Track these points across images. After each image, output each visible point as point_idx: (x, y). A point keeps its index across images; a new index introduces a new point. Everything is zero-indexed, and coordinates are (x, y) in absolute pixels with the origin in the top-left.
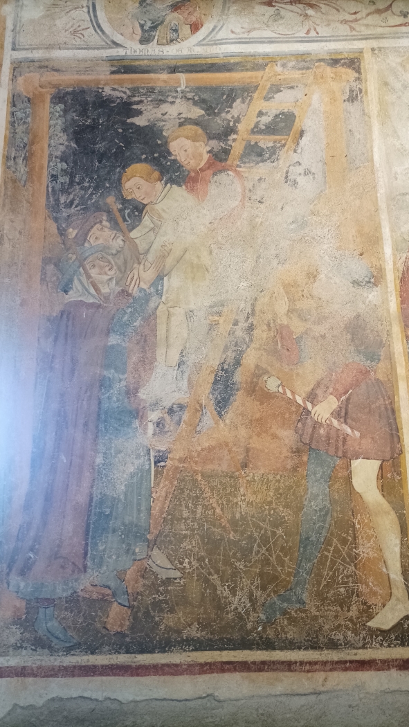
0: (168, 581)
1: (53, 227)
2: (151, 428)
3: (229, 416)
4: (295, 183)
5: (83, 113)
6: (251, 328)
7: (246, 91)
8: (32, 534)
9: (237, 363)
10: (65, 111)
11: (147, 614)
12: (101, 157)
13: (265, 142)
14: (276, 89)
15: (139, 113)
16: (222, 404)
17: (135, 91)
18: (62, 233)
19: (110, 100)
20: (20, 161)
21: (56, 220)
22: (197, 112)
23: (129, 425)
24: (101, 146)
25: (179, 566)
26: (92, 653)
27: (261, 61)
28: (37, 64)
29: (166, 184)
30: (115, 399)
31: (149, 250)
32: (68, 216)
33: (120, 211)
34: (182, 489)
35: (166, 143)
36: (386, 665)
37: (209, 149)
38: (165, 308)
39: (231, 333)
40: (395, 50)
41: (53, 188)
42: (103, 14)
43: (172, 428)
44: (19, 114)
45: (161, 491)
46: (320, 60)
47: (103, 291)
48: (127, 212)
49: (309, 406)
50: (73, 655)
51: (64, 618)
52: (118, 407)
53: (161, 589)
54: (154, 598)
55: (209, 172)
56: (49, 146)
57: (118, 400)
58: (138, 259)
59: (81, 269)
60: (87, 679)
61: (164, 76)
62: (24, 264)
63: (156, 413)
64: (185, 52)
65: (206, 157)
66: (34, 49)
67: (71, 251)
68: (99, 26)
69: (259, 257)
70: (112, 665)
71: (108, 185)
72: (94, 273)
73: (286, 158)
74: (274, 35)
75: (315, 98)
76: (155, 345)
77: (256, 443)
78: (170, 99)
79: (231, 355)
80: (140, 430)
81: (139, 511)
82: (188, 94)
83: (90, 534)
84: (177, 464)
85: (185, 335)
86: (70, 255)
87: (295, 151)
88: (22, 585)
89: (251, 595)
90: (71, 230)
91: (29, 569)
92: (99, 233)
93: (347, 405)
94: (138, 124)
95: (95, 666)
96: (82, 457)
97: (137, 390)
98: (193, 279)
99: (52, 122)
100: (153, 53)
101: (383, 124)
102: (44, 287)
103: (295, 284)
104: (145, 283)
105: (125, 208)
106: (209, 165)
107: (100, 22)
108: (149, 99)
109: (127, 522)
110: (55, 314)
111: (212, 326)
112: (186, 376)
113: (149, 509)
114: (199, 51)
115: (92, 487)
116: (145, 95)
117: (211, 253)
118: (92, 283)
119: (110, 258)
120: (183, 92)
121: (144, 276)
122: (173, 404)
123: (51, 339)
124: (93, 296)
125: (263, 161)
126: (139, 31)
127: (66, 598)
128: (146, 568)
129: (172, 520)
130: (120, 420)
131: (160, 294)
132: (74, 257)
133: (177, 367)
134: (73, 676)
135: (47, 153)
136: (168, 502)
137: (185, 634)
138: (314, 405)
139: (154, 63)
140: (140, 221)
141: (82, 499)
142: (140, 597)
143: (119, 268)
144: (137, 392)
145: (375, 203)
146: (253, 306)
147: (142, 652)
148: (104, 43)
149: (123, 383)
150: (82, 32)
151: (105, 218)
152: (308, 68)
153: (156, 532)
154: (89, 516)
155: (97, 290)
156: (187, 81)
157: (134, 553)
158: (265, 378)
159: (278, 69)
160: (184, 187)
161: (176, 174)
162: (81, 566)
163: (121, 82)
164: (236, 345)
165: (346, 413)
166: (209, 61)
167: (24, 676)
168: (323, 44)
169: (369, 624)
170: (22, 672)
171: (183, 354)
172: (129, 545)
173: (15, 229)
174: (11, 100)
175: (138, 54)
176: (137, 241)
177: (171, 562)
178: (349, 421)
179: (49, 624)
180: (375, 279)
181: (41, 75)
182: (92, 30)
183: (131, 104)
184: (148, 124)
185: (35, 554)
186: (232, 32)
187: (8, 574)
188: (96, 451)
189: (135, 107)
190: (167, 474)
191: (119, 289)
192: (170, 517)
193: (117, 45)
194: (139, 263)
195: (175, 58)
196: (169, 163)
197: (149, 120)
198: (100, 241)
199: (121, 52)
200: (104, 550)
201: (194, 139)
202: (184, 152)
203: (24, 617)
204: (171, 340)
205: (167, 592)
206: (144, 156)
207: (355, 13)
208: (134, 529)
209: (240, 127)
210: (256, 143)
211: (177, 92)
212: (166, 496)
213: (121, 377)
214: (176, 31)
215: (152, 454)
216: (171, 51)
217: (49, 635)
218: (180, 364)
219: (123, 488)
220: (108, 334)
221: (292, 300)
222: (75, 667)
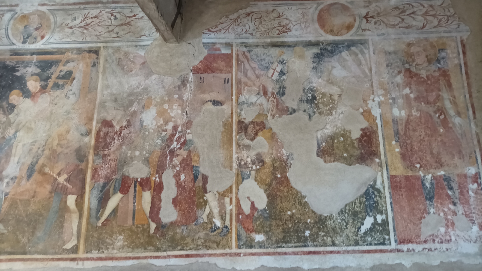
2: (5, 184)
3: (31, 180)
4: (69, 97)
6: (44, 150)
7: (57, 62)
9: (37, 162)
12: (3, 87)
13: (61, 82)
14: (68, 62)
15: (18, 71)
16: (29, 176)
17: (18, 62)
19: (8, 66)
22: (38, 71)
24: (3, 83)
27: (64, 51)
29: (24, 98)
31: (14, 122)
33: (7, 108)
34: (12, 205)
35: (26, 83)
36: (66, 259)
37: (40, 85)
38: (16, 143)
39: (37, 152)
40: (112, 47)
42: (11, 31)
43: (11, 185)
46: (85, 51)
48: (9, 108)
49: (57, 177)
55: (40, 93)
58: (10, 125)
61: (29, 57)
64: (38, 47)
65: (39, 88)
68: (9, 37)
69: (51, 125)
71: (4, 98)
73: (67, 88)
74: (70, 41)
75: (81, 65)
76: (10, 156)
77: (38, 190)
78: (30, 66)
79: (35, 160)
82: (36, 64)
84: (12, 196)
85: (21, 153)
87: (71, 86)
89: (28, 238)
93: (70, 177)
94: (17, 75)
98: (28, 132)
100: (26, 48)
101: (103, 75)
103: (61, 135)
104: (11, 134)
106: (40, 91)
107: (9, 35)
108: (22, 66)
111: (31, 150)
112: (19, 167)
114: (43, 47)
116: (21, 64)
117: (35, 123)
120: (34, 63)
121: (10, 132)
122: (13, 176)
125: (59, 89)
126: (22, 39)
129: (7, 214)
131: (15, 138)
133: (17, 164)
136: (7, 209)
137: (6, 250)
138: (59, 176)
139: (26, 51)
140: (13, 111)
143: (3, 129)
145: (95, 106)
146: (46, 142)
148: (9, 43)
150: (2, 39)
152: (80, 54)
156: (37, 58)
158: (45, 168)
159: (70, 54)
160: (30, 99)
163: (13, 59)
164: (38, 156)
165: (69, 180)
168: (87, 44)
169: (63, 247)
171: (19, 159)
175: (21, 48)
176: (11, 119)
178: (70, 182)
180: (88, 133)
182: (5, 38)
183: (16, 67)
186: (55, 39)
189: (17, 69)
190: (8, 199)
193: (13, 44)
195: (33, 49)
197: (21, 74)
199: (14, 47)
201: (36, 81)
202: (31, 86)
204: (16, 154)
205: (2, 237)
207: (101, 32)
209: (53, 76)
210: (58, 83)
211: (32, 63)
212: (7, 207)
214: (35, 39)
215: (4, 193)
216: (33, 47)
218: (18, 162)
221: (59, 140)
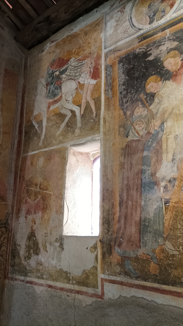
0: (173, 256)
1: (122, 112)
2: (162, 189)
5: (129, 64)
8: (121, 231)
10: (123, 65)
11: (165, 268)
12: (137, 79)
15: (151, 54)
17: (148, 46)
18: (125, 114)
19: (139, 54)
20: (109, 90)
21: (123, 109)
22: (175, 44)
23: (153, 188)
24: (137, 75)
25: (177, 249)
26: (145, 281)
28: (112, 51)
29: (163, 82)
30: (147, 178)
31: (157, 112)
32: (127, 107)
33: (146, 99)
34: (177, 216)
37: (181, 59)
38: (165, 136)
41: (121, 97)
42: (135, 19)
43: (171, 189)
44: (108, 73)
45: (168, 216)
47: (140, 134)
48: (148, 98)
50: (138, 280)
51: (134, 265)
52: (149, 181)
53: (170, 258)
54: (168, 262)
56: (119, 81)
57: (148, 178)
58: (153, 117)
59: (132, 127)
60: (144, 291)
61: (160, 34)
62: (113, 129)
63: (164, 182)
64: (168, 19)
65: (180, 63)
66: (111, 46)
67: (128, 120)
68: (133, 25)
70: (153, 287)
71: (140, 90)
72: (137, 127)
78: (163, 43)
80: (158, 190)
81: (159, 225)
82: (171, 37)
83: (141, 233)
84: (174, 204)
85: (175, 147)
86: (128, 122)
88: (119, 250)
90: (128, 112)
91: (121, 245)
92: (138, 110)
94: (150, 60)
95: (146, 286)
96: (136, 202)
97: (155, 173)
98: (177, 121)
99: (119, 71)
100: (155, 26)
102: (120, 137)
104: (157, 127)
105: (147, 97)
107: (133, 23)
108: (154, 47)
109: (155, 229)
110: (124, 147)
112: (176, 165)
113: (164, 224)
114: (175, 15)
115: (141, 214)
116: (152, 46)
118: (136, 131)
119: (142, 120)
120: (168, 37)
122: (171, 178)
123: (123, 157)
124: (137, 137)
126: (148, 19)
127: (134, 257)
128: (164, 249)
129: (173, 229)
130: (150, 186)
131: (163, 130)
132: (129, 123)
133: (172, 162)
134: (139, 289)
135: (118, 84)
136: (171, 221)
139: (155, 30)
140: (153, 101)
141: (137, 219)
142: (162, 261)
143: (146, 123)
144: (156, 174)
147: (164, 284)
148: (135, 31)
149: (150, 171)
150: (127, 31)
151: (140, 103)
153: (167, 234)
154: (140, 225)
155: (138, 134)
156: (170, 32)
157: (158, 242)
160: (171, 80)
161: (167, 76)
162: (138, 246)
163: (142, 45)
166: (180, 18)
167: (122, 285)
170: (121, 283)
171: (174, 155)
172: (156, 238)
173: (110, 117)
174: (105, 68)
175: (148, 29)
176: (153, 110)
177: (174, 247)
179: (129, 267)
181: (114, 55)
182: (131, 28)
183: (147, 52)
184: (154, 58)
185: (123, 239)
187: (114, 246)
188: (141, 199)
189: (148, 53)
190: (170, 209)
191: (146, 132)
192: (172, 228)
193: (140, 29)
194: (154, 119)
195: (164, 24)
196: (164, 72)
197: (155, 56)
198: (139, 114)
199: (142, 32)
200: (147, 240)
202: (170, 65)
203: (121, 263)
204: (169, 150)
205: (173, 260)
206: (154, 72)
208: (158, 232)
211: (165, 38)
212: (170, 219)
213: (149, 168)
214: (164, 11)
215: (163, 200)
217: (129, 271)
218: (173, 160)
219: (152, 215)
220: (143, 151)
222: (139, 285)
